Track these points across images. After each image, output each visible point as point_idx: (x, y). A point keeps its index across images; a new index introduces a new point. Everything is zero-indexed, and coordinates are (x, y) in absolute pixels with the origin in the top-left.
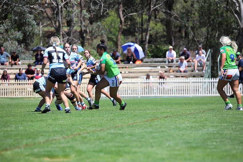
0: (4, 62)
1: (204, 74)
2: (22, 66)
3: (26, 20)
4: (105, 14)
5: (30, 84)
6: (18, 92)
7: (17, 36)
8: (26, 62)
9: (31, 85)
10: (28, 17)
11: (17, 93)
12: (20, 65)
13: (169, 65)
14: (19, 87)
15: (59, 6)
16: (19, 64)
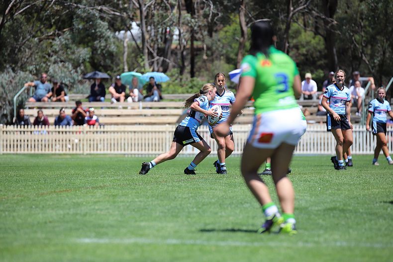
0: (41, 95)
1: (360, 118)
2: (69, 104)
3: (95, 30)
4: (215, 20)
5: (78, 133)
6: (59, 144)
7: (81, 56)
8: (77, 97)
9: (80, 133)
10: (99, 25)
11: (58, 146)
12: (67, 102)
13: (305, 104)
14: (61, 136)
15: (143, 6)
16: (65, 101)
